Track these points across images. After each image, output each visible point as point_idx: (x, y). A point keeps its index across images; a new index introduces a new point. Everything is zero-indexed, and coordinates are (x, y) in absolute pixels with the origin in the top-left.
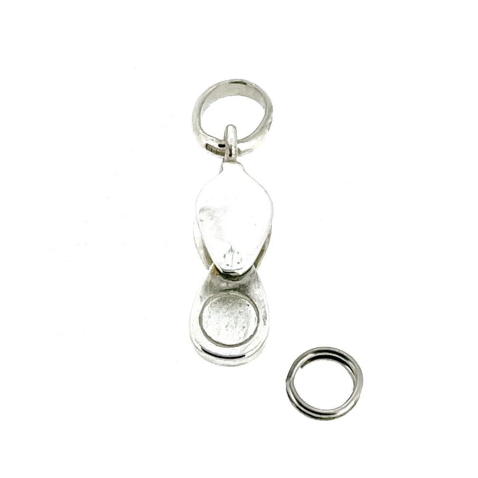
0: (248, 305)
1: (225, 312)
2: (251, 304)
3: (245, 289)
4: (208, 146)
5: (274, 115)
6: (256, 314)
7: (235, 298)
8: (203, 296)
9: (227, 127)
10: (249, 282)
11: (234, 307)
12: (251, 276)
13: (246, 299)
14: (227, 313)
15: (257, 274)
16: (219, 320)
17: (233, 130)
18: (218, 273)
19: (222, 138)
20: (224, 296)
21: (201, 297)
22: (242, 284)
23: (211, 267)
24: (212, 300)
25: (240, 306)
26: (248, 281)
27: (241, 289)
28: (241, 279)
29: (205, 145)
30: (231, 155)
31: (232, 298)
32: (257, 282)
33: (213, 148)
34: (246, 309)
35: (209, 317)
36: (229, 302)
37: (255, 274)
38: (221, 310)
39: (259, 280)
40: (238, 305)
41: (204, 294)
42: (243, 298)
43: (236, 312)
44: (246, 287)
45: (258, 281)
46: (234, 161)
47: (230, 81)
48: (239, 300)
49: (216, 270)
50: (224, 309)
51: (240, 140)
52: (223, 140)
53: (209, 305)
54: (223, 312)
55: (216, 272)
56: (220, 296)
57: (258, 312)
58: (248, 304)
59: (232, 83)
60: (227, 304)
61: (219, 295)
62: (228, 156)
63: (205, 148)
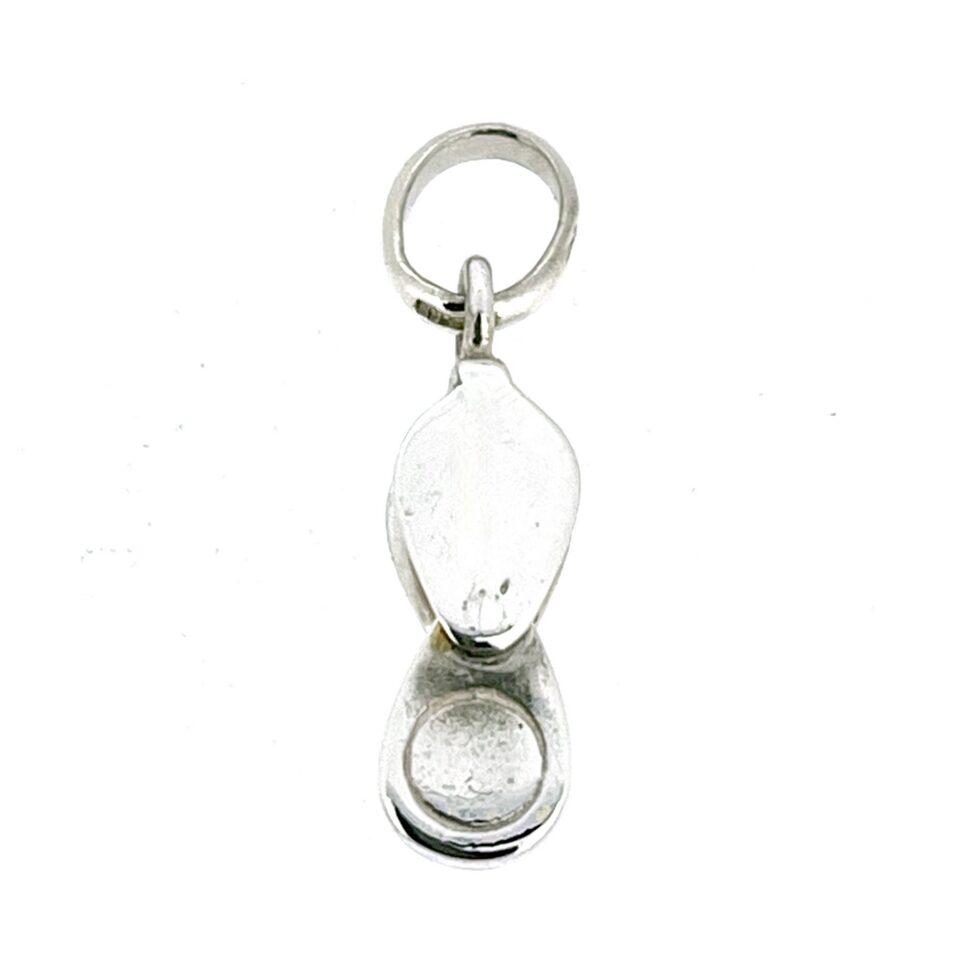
0: (521, 726)
1: (465, 745)
2: (528, 723)
3: (511, 685)
4: (421, 306)
5: (581, 220)
6: (540, 747)
7: (489, 708)
8: (412, 704)
9: (469, 262)
10: (522, 669)
11: (486, 732)
12: (527, 652)
13: (514, 711)
14: (469, 746)
15: (541, 647)
16: (451, 766)
17: (484, 271)
18: (450, 646)
19: (455, 290)
20: (461, 704)
21: (407, 704)
22: (505, 671)
23: (431, 628)
24: (434, 713)
25: (501, 729)
26: (519, 665)
27: (504, 685)
28: (504, 660)
29: (414, 302)
30: (477, 340)
31: (482, 706)
32: (540, 668)
33: (433, 311)
34: (515, 736)
35: (428, 755)
36: (475, 720)
37: (537, 649)
38: (454, 739)
39: (545, 661)
40: (497, 726)
41: (414, 698)
42: (508, 708)
43: (490, 743)
44: (514, 680)
45: (545, 665)
46: (486, 356)
47: (474, 128)
48: (499, 714)
49: (442, 636)
50: (462, 737)
51: (499, 293)
52: (459, 295)
53: (427, 725)
54: (460, 746)
55: (445, 643)
56: (453, 703)
57: (545, 745)
58: (521, 721)
59: (480, 132)
60: (469, 724)
61: (448, 701)
62: (471, 341)
63: (414, 311)
